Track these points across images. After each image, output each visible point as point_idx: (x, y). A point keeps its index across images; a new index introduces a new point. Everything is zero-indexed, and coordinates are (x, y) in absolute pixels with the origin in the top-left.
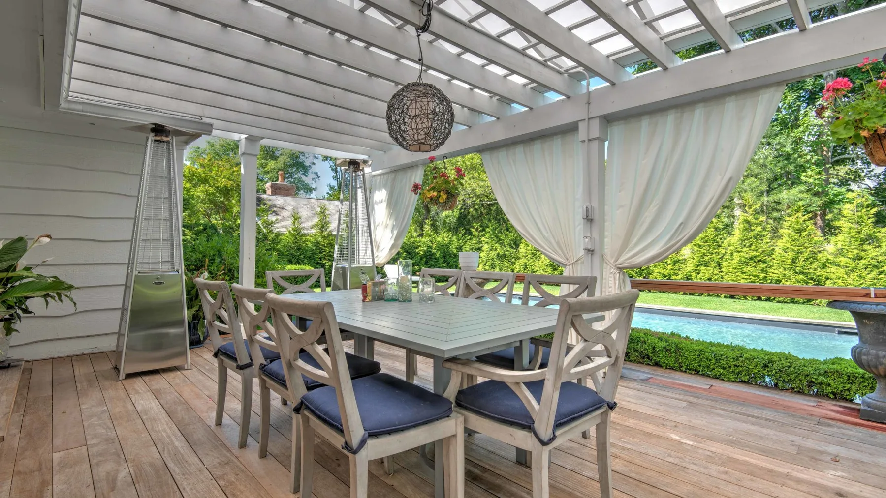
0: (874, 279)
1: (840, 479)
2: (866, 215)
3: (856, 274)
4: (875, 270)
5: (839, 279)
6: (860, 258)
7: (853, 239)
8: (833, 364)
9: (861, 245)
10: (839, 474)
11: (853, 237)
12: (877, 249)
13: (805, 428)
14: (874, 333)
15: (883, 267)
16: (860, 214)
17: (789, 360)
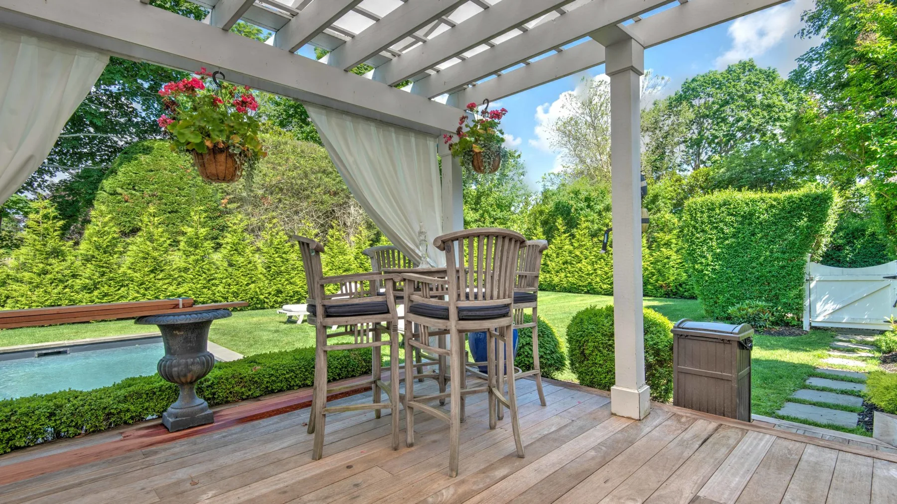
0: (60, 294)
1: (216, 499)
2: (51, 227)
3: (42, 290)
4: (61, 284)
5: (22, 296)
6: (45, 272)
7: (37, 253)
8: (129, 386)
9: (47, 259)
10: (210, 494)
11: (37, 250)
12: (63, 263)
13: (139, 468)
14: (183, 343)
15: (68, 280)
16: (45, 225)
17: (80, 398)
